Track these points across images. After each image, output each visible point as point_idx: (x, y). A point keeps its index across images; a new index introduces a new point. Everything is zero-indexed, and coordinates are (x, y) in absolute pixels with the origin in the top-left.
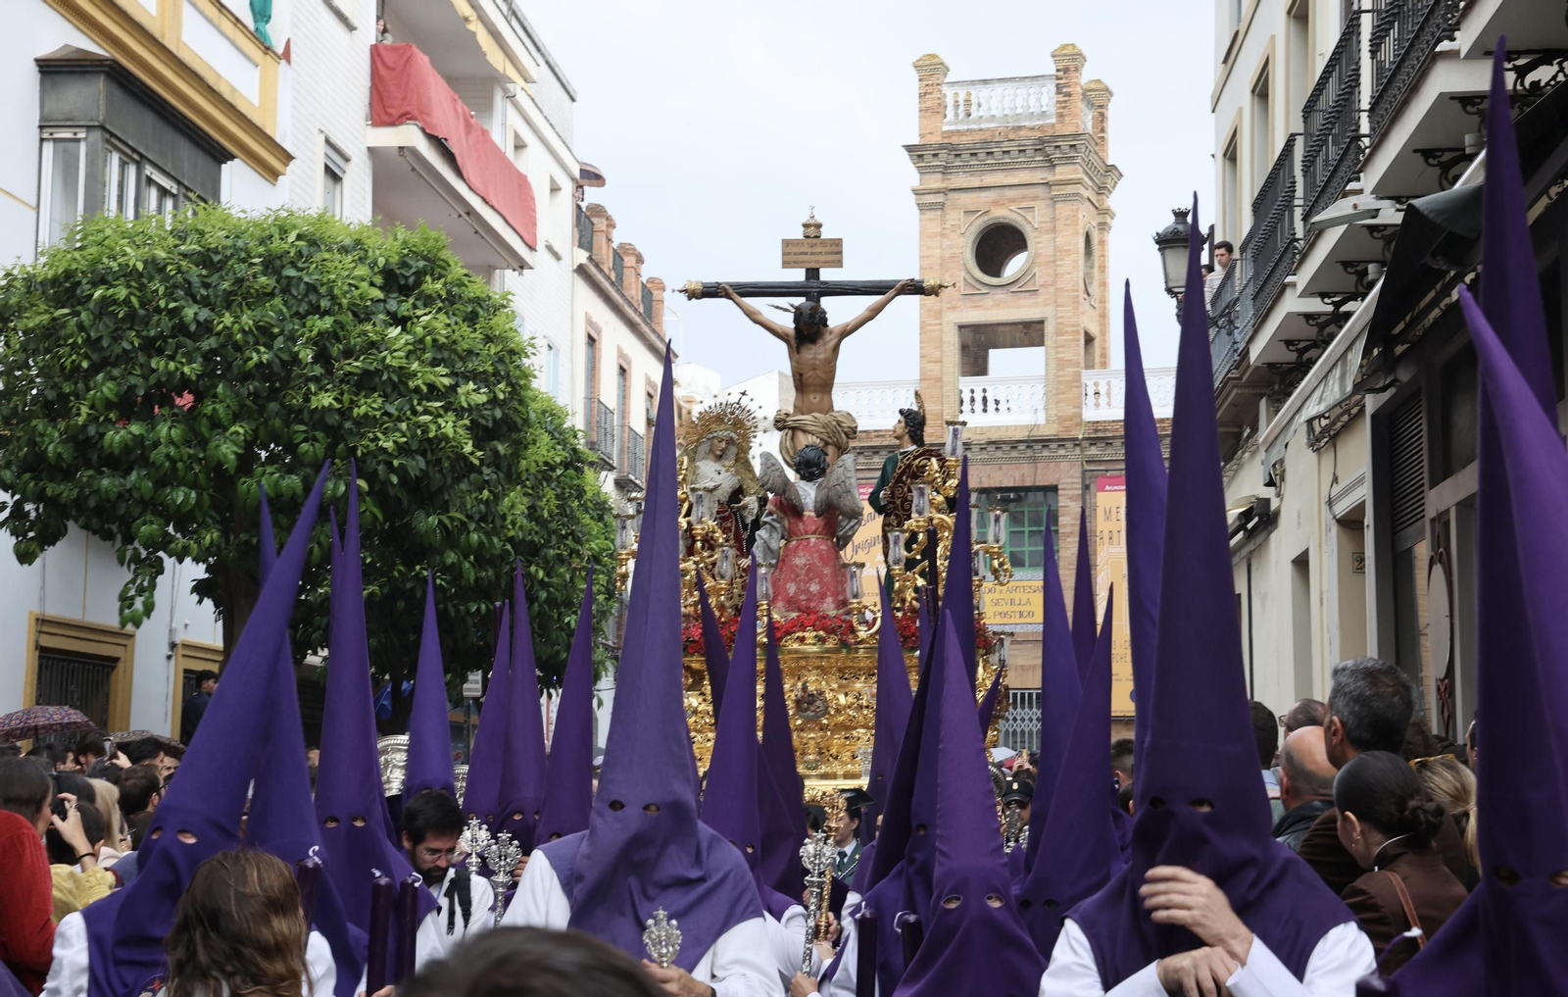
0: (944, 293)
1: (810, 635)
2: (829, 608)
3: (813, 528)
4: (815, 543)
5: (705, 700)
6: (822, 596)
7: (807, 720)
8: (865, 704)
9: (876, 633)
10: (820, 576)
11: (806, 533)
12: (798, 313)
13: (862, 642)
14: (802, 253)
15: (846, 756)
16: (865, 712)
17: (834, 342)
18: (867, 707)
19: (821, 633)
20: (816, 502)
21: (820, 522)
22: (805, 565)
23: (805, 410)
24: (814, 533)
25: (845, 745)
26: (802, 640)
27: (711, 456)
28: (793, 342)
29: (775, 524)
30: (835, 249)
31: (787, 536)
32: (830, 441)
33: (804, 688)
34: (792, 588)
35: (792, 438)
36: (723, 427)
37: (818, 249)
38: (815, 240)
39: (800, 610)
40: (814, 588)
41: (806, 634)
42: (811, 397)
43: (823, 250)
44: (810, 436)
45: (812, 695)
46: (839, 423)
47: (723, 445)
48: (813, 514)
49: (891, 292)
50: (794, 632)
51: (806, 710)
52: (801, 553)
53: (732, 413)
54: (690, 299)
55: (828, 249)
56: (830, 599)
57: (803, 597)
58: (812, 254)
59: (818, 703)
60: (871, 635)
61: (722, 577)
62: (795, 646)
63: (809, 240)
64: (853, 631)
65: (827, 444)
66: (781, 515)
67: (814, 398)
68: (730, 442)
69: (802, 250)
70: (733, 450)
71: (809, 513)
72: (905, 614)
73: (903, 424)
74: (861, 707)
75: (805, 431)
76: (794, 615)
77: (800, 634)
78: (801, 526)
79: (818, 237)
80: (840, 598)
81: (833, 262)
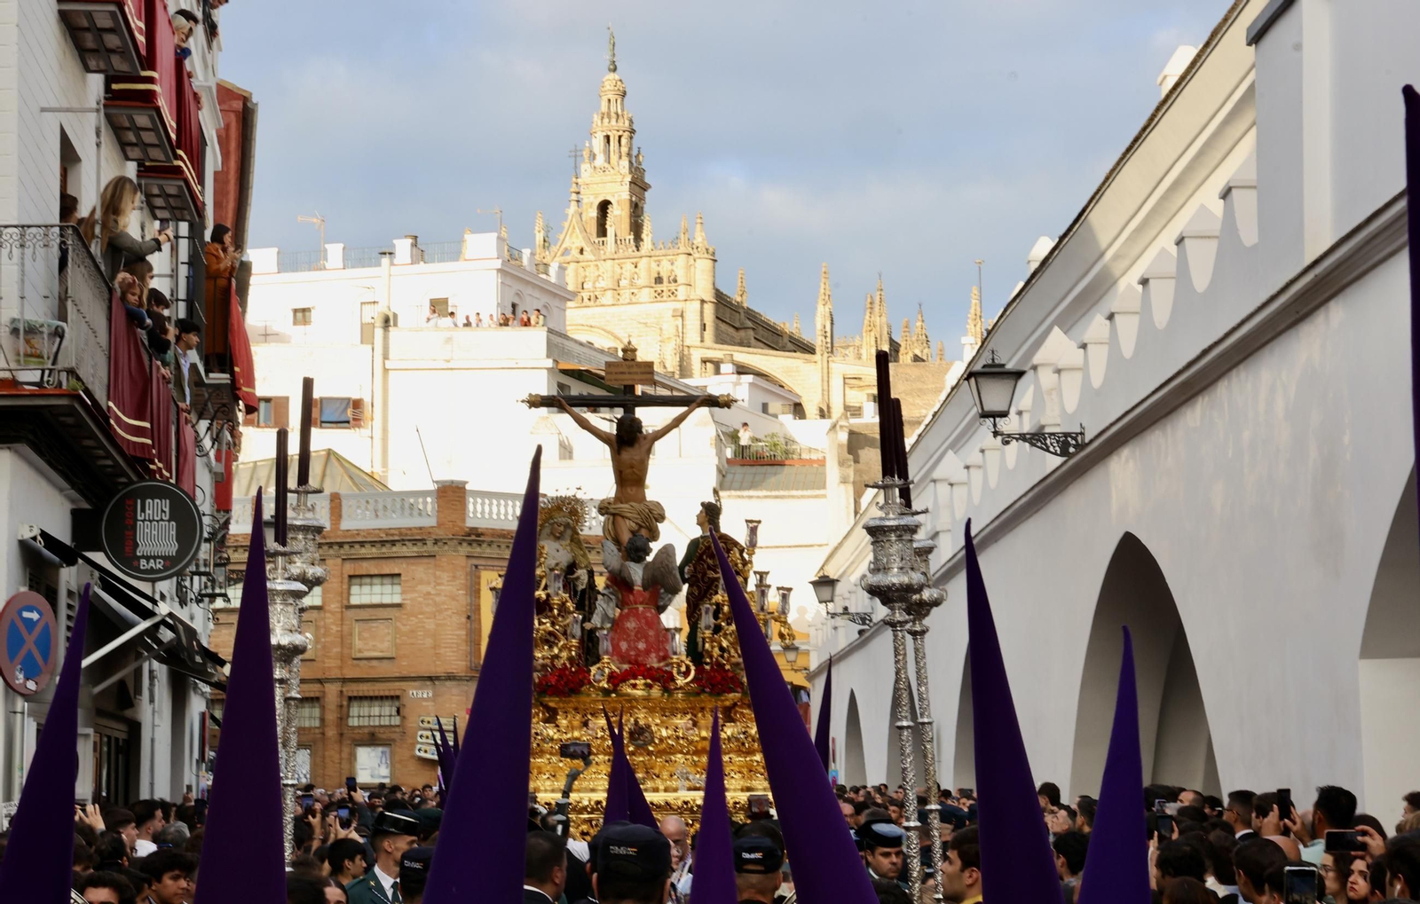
0: (734, 406)
1: (640, 682)
2: (653, 662)
3: (641, 599)
4: (643, 612)
5: (559, 731)
6: (647, 652)
7: (637, 747)
8: (681, 735)
9: (692, 681)
10: (646, 637)
11: (636, 603)
12: (620, 423)
13: (681, 688)
14: (622, 373)
15: (665, 775)
16: (681, 742)
17: (647, 446)
18: (683, 738)
19: (649, 681)
20: (643, 579)
21: (647, 594)
22: (635, 628)
23: (623, 500)
24: (641, 603)
25: (664, 767)
26: (634, 686)
27: (552, 537)
28: (615, 445)
29: (611, 596)
30: (648, 370)
31: (621, 605)
32: (643, 524)
33: (636, 722)
34: (624, 646)
35: (613, 523)
36: (562, 514)
37: (635, 370)
38: (632, 363)
39: (630, 663)
40: (641, 646)
41: (638, 682)
42: (629, 490)
43: (639, 370)
44: (627, 521)
45: (642, 728)
46: (650, 511)
47: (562, 528)
48: (641, 589)
49: (694, 404)
50: (629, 680)
51: (636, 740)
52: (632, 619)
53: (569, 504)
54: (530, 407)
55: (643, 370)
56: (653, 655)
57: (632, 653)
58: (630, 373)
59: (647, 734)
60: (687, 683)
61: (574, 637)
62: (629, 691)
63: (627, 363)
64: (673, 679)
65: (641, 526)
66: (616, 588)
67: (631, 491)
68: (567, 526)
69: (621, 370)
70: (569, 532)
71: (638, 588)
72: (712, 667)
73: (704, 514)
74: (678, 737)
75: (623, 517)
76: (626, 667)
77: (632, 681)
78: (631, 597)
79: (633, 360)
80: (661, 654)
81: (647, 380)
